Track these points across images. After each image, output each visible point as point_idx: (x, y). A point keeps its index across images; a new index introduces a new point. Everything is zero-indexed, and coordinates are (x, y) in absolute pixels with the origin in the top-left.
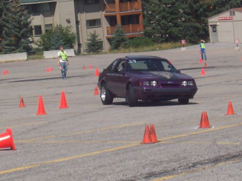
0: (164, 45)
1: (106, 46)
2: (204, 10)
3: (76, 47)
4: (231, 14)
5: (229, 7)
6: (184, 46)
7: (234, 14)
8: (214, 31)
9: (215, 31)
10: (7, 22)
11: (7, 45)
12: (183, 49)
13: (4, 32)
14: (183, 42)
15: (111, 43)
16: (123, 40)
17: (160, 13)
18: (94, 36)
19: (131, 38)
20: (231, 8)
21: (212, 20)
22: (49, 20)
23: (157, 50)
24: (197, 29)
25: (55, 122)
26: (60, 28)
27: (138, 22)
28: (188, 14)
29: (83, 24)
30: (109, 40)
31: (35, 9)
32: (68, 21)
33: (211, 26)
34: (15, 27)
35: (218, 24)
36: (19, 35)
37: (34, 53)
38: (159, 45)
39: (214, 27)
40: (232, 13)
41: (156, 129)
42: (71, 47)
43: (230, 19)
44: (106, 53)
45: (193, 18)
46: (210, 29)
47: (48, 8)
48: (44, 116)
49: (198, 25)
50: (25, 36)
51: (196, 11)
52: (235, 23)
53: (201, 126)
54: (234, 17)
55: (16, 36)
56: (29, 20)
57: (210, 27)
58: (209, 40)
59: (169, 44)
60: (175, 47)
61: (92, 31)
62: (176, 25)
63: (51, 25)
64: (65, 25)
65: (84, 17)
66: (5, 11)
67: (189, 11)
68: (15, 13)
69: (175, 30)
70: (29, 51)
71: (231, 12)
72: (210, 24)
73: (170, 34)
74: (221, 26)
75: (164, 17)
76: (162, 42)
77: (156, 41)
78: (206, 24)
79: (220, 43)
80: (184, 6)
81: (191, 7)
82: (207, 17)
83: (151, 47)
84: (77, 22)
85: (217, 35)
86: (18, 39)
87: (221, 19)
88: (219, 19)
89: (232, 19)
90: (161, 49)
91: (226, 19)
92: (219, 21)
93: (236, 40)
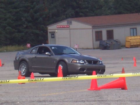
4: (68, 23)
7: (71, 23)
8: (52, 37)
9: (54, 37)
14: (29, 45)
21: (51, 28)
23: (5, 52)
28: (29, 22)
35: (56, 31)
38: (5, 48)
43: (68, 27)
46: (49, 35)
49: (37, 32)
52: (71, 30)
57: (49, 33)
62: (20, 32)
67: (31, 19)
71: (68, 21)
72: (49, 31)
74: (59, 33)
80: (26, 15)
81: (32, 16)
87: (59, 27)
88: (57, 27)
89: (69, 27)
90: (7, 51)
91: (63, 27)
92: (58, 28)
93: (76, 45)
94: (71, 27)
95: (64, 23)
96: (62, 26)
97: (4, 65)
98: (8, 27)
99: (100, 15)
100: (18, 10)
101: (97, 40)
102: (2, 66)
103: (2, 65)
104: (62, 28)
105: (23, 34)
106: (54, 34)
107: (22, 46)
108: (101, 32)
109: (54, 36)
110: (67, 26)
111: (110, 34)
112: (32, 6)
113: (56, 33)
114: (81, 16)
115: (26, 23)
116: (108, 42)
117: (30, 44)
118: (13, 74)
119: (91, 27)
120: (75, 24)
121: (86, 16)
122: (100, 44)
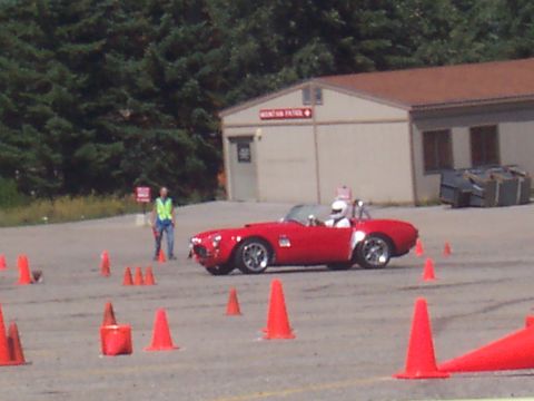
0: (64, 205)
4: (306, 97)
5: (292, 73)
6: (143, 208)
7: (319, 97)
8: (240, 160)
9: (248, 160)
12: (142, 219)
14: (143, 193)
20: (301, 77)
21: (235, 121)
23: (43, 222)
28: (145, 96)
33: (231, 139)
35: (259, 131)
38: (45, 205)
39: (244, 142)
40: (312, 94)
43: (305, 117)
45: (164, 111)
46: (229, 150)
51: (176, 85)
54: (318, 109)
57: (226, 142)
58: (224, 189)
60: (104, 215)
62: (104, 136)
71: (306, 91)
72: (227, 132)
74: (274, 144)
75: (61, 108)
79: (265, 201)
81: (157, 72)
82: (214, 109)
85: (254, 174)
87: (271, 114)
88: (263, 115)
89: (310, 116)
90: (54, 218)
91: (286, 117)
92: (264, 122)
93: (340, 190)
96: (284, 111)
97: (41, 280)
98: (55, 120)
100: (96, 46)
101: (430, 169)
102: (32, 283)
103: (31, 276)
104: (284, 117)
105: (120, 146)
106: (248, 146)
107: (115, 196)
109: (250, 157)
110: (304, 110)
112: (157, 29)
113: (256, 139)
115: (130, 99)
116: (475, 177)
117: (147, 189)
118: (81, 315)
120: (339, 101)
122: (442, 186)
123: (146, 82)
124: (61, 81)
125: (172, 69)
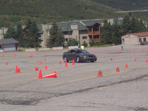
0: (107, 45)
1: (89, 45)
2: (120, 34)
3: (79, 45)
6: (113, 45)
7: (130, 35)
10: (57, 37)
11: (57, 44)
12: (113, 46)
13: (56, 40)
15: (90, 44)
16: (94, 43)
17: (106, 34)
18: (85, 42)
19: (97, 43)
20: (129, 33)
21: (123, 37)
22: (70, 36)
24: (118, 40)
25: (70, 69)
26: (74, 39)
27: (99, 38)
28: (115, 35)
29: (81, 38)
30: (89, 43)
31: (66, 33)
32: (77, 37)
34: (59, 39)
36: (61, 41)
37: (65, 47)
38: (106, 45)
39: (123, 39)
41: (102, 72)
42: (77, 45)
43: (129, 37)
44: (88, 47)
47: (70, 32)
48: (67, 67)
49: (118, 39)
50: (62, 41)
51: (118, 34)
53: (117, 71)
55: (60, 41)
56: (64, 36)
59: (109, 45)
60: (111, 46)
61: (84, 40)
62: (111, 39)
63: (71, 38)
64: (75, 38)
65: (82, 36)
66: (56, 33)
68: (60, 34)
69: (111, 40)
70: (64, 46)
73: (109, 41)
74: (126, 39)
75: (107, 36)
76: (107, 44)
77: (105, 44)
78: (121, 39)
80: (114, 32)
81: (116, 33)
82: (121, 36)
83: (103, 46)
84: (79, 37)
85: (124, 42)
86: (60, 42)
88: (125, 37)
90: (106, 46)
91: (127, 37)
94: (130, 37)
95: (127, 36)
99: (142, 32)
101: (140, 42)
108: (141, 38)
111: (145, 39)
114: (135, 33)
119: (137, 37)
120: (132, 36)
121: (137, 32)
123: (115, 34)
124: (107, 34)
125: (117, 33)
